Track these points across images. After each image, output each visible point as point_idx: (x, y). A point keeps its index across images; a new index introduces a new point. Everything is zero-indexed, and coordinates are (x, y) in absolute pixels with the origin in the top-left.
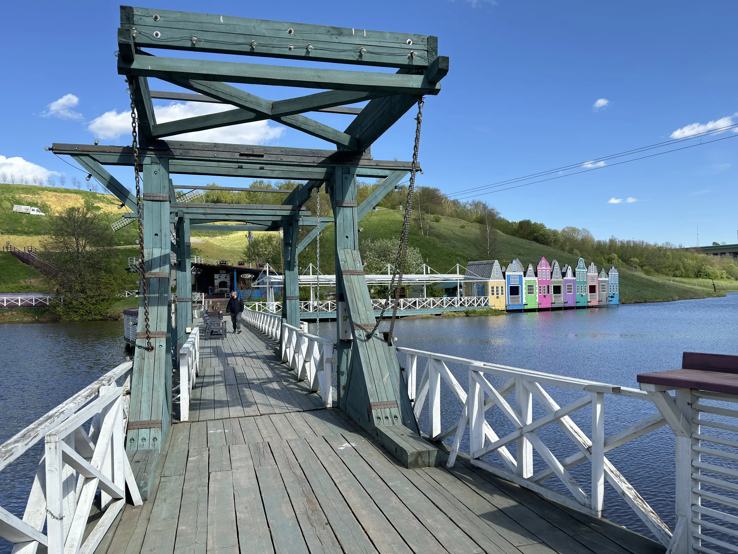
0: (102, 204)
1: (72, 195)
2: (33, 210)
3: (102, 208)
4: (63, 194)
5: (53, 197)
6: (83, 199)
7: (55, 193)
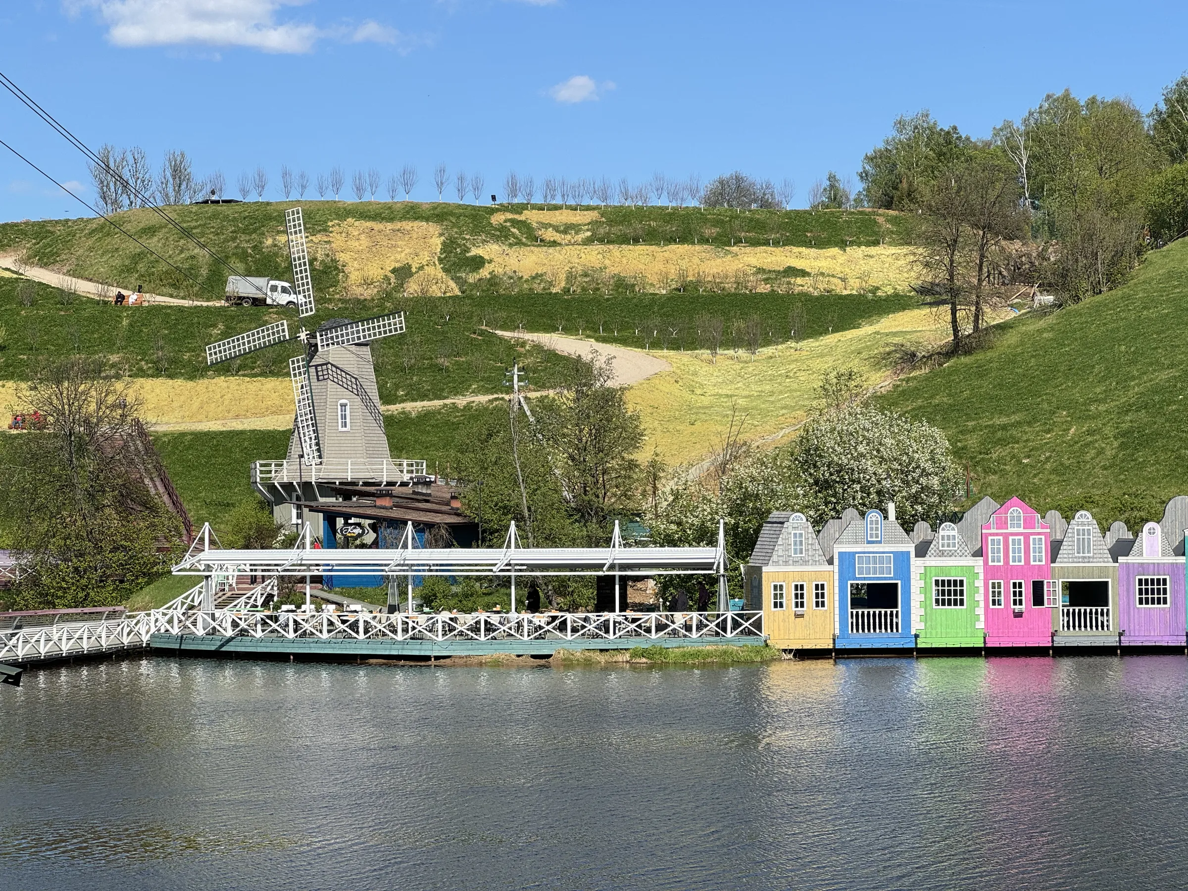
0: (495, 247)
1: (416, 224)
2: (274, 289)
3: (490, 262)
4: (390, 226)
5: (363, 237)
6: (441, 235)
7: (370, 224)
